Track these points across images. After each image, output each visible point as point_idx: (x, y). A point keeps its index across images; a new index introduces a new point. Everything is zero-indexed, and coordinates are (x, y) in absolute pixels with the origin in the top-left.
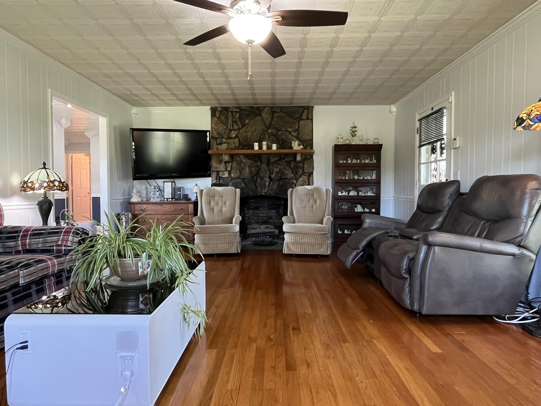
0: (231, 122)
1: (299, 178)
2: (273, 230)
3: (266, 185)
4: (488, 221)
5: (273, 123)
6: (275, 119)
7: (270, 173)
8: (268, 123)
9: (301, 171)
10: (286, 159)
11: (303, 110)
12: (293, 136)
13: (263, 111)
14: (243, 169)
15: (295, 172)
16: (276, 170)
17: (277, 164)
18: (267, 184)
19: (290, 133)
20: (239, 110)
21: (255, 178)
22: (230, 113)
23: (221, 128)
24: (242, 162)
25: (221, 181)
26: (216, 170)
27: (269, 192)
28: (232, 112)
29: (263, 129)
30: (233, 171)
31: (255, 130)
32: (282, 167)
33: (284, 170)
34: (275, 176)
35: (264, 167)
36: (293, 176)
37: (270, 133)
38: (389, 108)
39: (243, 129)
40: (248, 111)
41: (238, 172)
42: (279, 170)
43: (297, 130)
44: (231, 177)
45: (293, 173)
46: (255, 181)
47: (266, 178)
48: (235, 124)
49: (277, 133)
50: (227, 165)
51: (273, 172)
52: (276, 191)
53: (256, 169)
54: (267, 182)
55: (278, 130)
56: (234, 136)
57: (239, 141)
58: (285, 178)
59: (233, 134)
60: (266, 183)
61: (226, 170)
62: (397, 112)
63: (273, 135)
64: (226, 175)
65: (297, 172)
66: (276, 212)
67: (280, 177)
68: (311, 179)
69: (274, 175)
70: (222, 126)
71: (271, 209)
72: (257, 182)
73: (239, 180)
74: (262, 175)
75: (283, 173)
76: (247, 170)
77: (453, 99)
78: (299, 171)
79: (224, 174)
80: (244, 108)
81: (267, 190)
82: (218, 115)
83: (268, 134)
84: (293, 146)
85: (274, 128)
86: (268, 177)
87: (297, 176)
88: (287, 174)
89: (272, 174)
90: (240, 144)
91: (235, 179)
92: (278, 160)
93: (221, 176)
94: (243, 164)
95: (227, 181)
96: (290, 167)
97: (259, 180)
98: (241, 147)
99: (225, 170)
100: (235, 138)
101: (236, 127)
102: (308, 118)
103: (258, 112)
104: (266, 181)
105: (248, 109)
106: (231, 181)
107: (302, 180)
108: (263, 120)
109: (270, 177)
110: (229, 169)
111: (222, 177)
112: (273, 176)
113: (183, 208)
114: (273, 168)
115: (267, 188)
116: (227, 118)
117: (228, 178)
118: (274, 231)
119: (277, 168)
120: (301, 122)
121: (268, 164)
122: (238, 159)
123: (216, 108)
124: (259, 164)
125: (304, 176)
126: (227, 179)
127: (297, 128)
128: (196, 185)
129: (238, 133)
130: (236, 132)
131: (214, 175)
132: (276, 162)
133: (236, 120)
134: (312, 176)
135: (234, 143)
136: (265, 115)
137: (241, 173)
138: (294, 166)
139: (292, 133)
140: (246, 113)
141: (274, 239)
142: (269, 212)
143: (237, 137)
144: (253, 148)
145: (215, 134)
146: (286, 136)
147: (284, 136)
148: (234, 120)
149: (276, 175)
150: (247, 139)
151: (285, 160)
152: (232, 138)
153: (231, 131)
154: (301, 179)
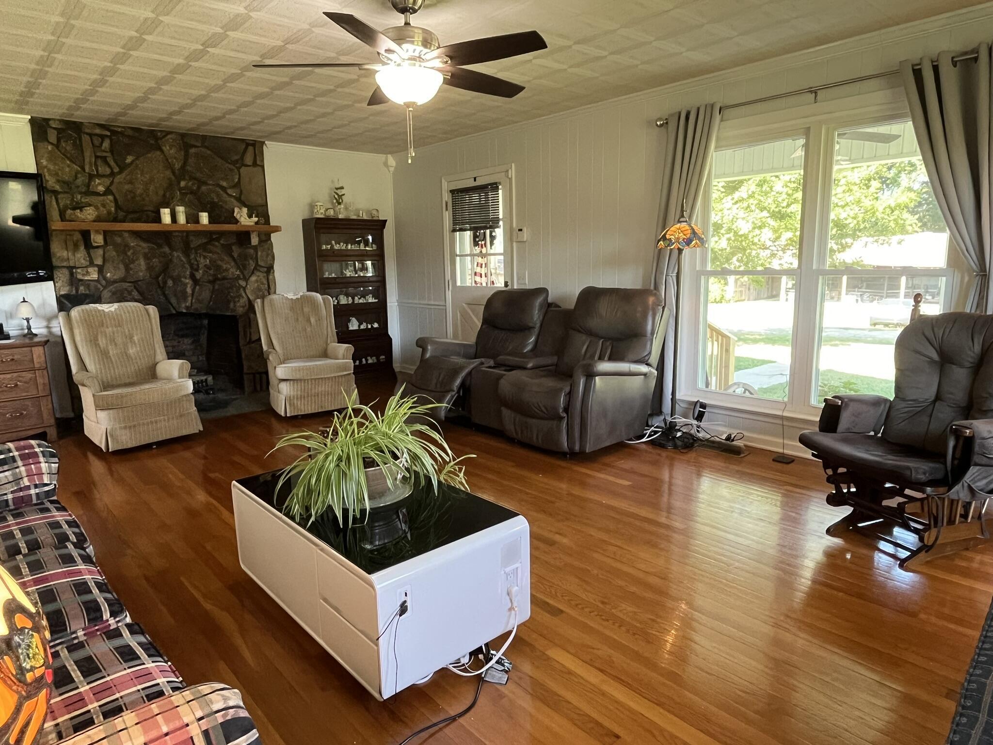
0: (91, 156)
1: (250, 276)
2: (204, 378)
3: (187, 292)
4: (606, 339)
5: (188, 168)
6: (191, 161)
7: (192, 267)
8: (177, 166)
9: (252, 264)
10: (222, 242)
11: (244, 147)
12: (231, 196)
13: (164, 140)
14: (133, 262)
15: (242, 267)
16: (203, 262)
17: (205, 250)
18: (189, 290)
19: (224, 189)
20: (109, 134)
21: (160, 278)
22: (86, 139)
23: (68, 170)
24: (127, 246)
25: (82, 288)
26: (65, 264)
27: (195, 306)
28: (90, 135)
29: (169, 179)
30: (108, 266)
31: (152, 180)
32: (215, 256)
33: (219, 263)
34: (203, 275)
35: (178, 256)
36: (238, 273)
37: (183, 188)
38: (384, 159)
39: (123, 175)
40: (129, 136)
41: (121, 266)
42: (210, 261)
43: (237, 185)
44: (105, 278)
45: (238, 268)
46: (161, 285)
47: (186, 278)
48: (99, 162)
49: (199, 188)
50: (92, 254)
51: (198, 265)
52: (209, 303)
53: (160, 262)
54: (189, 286)
55: (201, 183)
56: (101, 189)
57: (116, 200)
58: (224, 278)
59: (99, 184)
60: (186, 289)
61: (92, 264)
62: (396, 168)
63: (191, 193)
64: (94, 276)
65: (244, 267)
66: (193, 342)
67: (214, 275)
68: (271, 277)
69: (201, 272)
70: (69, 166)
71: (183, 336)
72: (167, 289)
73: (126, 285)
74: (175, 274)
75: (218, 268)
76: (142, 262)
77: (513, 173)
78: (249, 264)
79: (88, 273)
80: (119, 130)
81: (190, 301)
82: (52, 136)
83: (180, 189)
84: (238, 217)
85: (192, 178)
86: (188, 276)
87: (246, 272)
88: (227, 270)
89: (197, 270)
90: (118, 207)
91: (115, 282)
92: (206, 243)
93: (80, 277)
94: (131, 251)
95: (97, 289)
96: (232, 257)
97: (170, 283)
98: (121, 214)
99: (88, 263)
100: (105, 193)
101: (103, 169)
102: (255, 164)
103: (152, 142)
104: (186, 285)
105: (130, 133)
106: (105, 287)
107: (257, 281)
108: (167, 160)
109: (192, 276)
110: (99, 262)
111: (82, 280)
112: (198, 275)
113: (16, 357)
114: (198, 259)
115: (190, 299)
116: (79, 147)
117: (98, 281)
118: (206, 380)
119: (205, 257)
120: (243, 170)
121: (187, 249)
122: (118, 240)
123: (47, 120)
124: (166, 249)
125: (258, 273)
126: (96, 283)
127: (237, 180)
128: (24, 301)
129: (112, 183)
130: (107, 181)
131: (62, 276)
132: (204, 247)
133: (105, 154)
134: (272, 271)
135: (104, 206)
136: (171, 149)
137: (127, 268)
138: (239, 255)
139: (229, 191)
140: (126, 141)
141: (208, 394)
142: (179, 342)
143: (108, 192)
144: (158, 219)
145: (50, 182)
146: (218, 195)
147: (213, 195)
148: (99, 154)
149: (205, 272)
150: (134, 198)
151: (219, 242)
152: (98, 194)
153: (91, 177)
154: (253, 278)
